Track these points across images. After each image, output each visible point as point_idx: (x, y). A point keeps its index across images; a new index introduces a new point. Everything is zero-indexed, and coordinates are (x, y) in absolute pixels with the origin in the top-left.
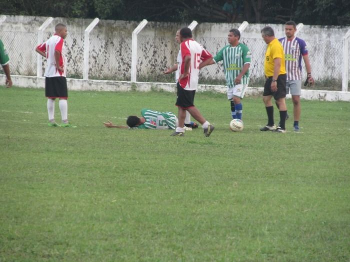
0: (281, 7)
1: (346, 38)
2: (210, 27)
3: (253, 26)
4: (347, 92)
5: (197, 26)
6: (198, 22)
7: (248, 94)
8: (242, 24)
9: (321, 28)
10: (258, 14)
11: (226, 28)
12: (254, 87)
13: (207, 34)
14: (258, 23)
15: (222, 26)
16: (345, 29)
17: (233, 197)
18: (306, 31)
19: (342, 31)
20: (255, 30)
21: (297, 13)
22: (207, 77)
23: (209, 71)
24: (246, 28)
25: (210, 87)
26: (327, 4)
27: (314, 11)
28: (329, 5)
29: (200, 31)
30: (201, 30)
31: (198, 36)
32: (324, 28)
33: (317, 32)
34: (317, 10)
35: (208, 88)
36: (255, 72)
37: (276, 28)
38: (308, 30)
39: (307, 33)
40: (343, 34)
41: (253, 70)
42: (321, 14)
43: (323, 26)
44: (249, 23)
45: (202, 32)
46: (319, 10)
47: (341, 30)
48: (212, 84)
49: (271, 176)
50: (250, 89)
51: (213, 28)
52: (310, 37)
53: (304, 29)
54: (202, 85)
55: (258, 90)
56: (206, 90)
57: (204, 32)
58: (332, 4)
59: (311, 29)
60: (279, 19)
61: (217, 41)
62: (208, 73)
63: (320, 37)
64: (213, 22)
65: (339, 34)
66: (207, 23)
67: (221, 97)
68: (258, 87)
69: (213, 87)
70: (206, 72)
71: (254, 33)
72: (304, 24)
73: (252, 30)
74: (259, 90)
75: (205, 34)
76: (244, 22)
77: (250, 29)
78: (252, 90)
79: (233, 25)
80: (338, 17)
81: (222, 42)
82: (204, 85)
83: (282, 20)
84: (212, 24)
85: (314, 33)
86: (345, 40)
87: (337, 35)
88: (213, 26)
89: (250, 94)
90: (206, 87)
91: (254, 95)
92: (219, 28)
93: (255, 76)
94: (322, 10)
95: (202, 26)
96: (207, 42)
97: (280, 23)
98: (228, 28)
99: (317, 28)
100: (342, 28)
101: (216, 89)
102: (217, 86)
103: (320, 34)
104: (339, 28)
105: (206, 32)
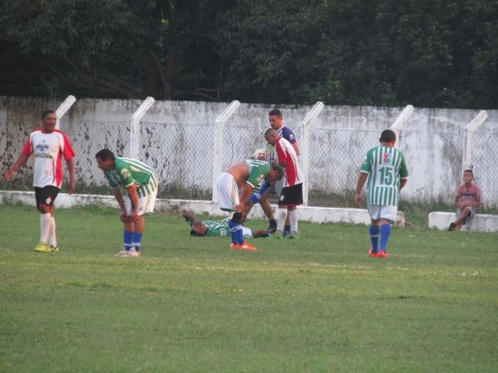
0: (204, 76)
1: (305, 123)
2: (92, 105)
3: (161, 104)
4: (306, 207)
5: (75, 103)
6: (76, 98)
8: (145, 101)
9: (265, 108)
10: (167, 86)
11: (118, 106)
13: (88, 116)
14: (167, 99)
15: (112, 104)
16: (302, 110)
17: (150, 369)
18: (242, 113)
19: (298, 112)
20: (163, 110)
21: (228, 84)
22: (88, 182)
23: (94, 173)
24: (150, 108)
25: (95, 198)
26: (275, 72)
27: (254, 82)
28: (277, 73)
29: (78, 112)
30: (80, 110)
31: (75, 118)
32: (269, 107)
33: (259, 115)
34: (260, 80)
35: (92, 200)
36: (164, 176)
37: (196, 107)
38: (244, 111)
39: (243, 116)
40: (299, 117)
41: (162, 173)
42: (264, 86)
43: (267, 105)
44: (155, 99)
45: (81, 113)
46: (263, 80)
47: (295, 110)
48: (97, 193)
49: (202, 337)
51: (97, 107)
52: (248, 122)
53: (239, 109)
54: (84, 195)
55: (169, 203)
56: (88, 203)
57: (84, 113)
58: (281, 71)
59: (250, 110)
60: (200, 93)
61: (106, 127)
62: (92, 177)
64: (97, 98)
65: (292, 117)
66: (89, 100)
67: (111, 214)
68: (169, 198)
69: (100, 198)
70: (88, 175)
71: (161, 115)
72: (241, 102)
73: (160, 111)
74: (171, 204)
75: (86, 117)
76: (148, 98)
77: (156, 108)
78: (160, 204)
79: (130, 102)
80: (291, 92)
81: (113, 129)
82: (87, 195)
83: (205, 95)
84: (97, 100)
85: (255, 115)
86: (303, 126)
87: (290, 119)
88: (98, 104)
89: (159, 209)
90: (88, 198)
91: (163, 211)
92: (108, 106)
93: (164, 182)
94: (266, 80)
95: (81, 103)
96: (90, 128)
97: (203, 100)
98: (121, 107)
99: (259, 108)
100: (297, 108)
101: (105, 201)
102: (105, 196)
103: (263, 117)
104: (292, 108)
105: (88, 112)
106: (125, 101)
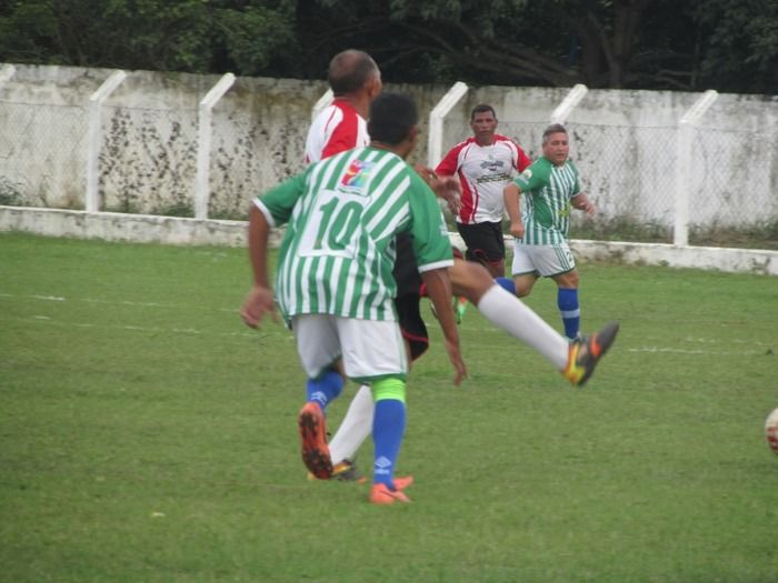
0: (671, 51)
2: (500, 95)
3: (604, 95)
6: (468, 85)
7: (586, 258)
8: (575, 90)
9: (764, 100)
10: (615, 67)
11: (538, 98)
12: (599, 239)
14: (614, 87)
15: (529, 94)
18: (728, 109)
20: (607, 105)
21: (707, 65)
27: (748, 60)
32: (770, 100)
33: (754, 112)
34: (755, 57)
36: (601, 205)
37: (658, 100)
38: (732, 106)
39: (731, 114)
41: (597, 200)
42: (763, 67)
43: (768, 97)
44: (589, 88)
46: (761, 58)
50: (591, 245)
51: (507, 99)
52: (737, 122)
55: (608, 247)
59: (741, 104)
60: (666, 79)
61: (515, 130)
63: (761, 123)
64: (507, 85)
66: (494, 88)
68: (608, 239)
71: (605, 111)
73: (601, 106)
74: (612, 249)
76: (577, 85)
77: (596, 101)
78: (594, 249)
79: (557, 92)
81: (524, 133)
83: (673, 82)
84: (507, 89)
85: (748, 112)
88: (509, 94)
89: (591, 257)
91: (598, 259)
92: (524, 98)
93: (601, 215)
94: (766, 58)
98: (544, 99)
99: (754, 102)
103: (760, 114)
106: (550, 90)
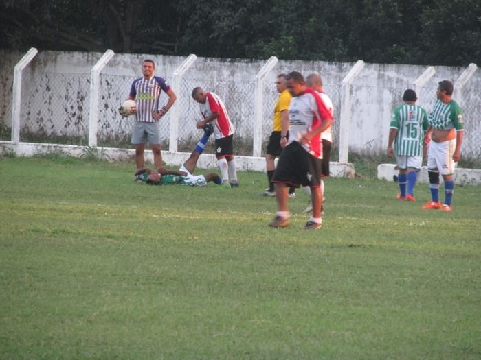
0: (162, 30)
1: (259, 77)
2: (54, 57)
3: (120, 57)
4: (260, 158)
5: (37, 55)
6: (37, 49)
7: (113, 159)
8: (105, 54)
9: (221, 61)
10: (127, 39)
11: (79, 59)
12: (121, 147)
13: (49, 68)
14: (126, 52)
15: (73, 56)
16: (256, 64)
17: (107, 313)
18: (198, 67)
19: (253, 67)
20: (122, 63)
21: (185, 39)
22: (49, 132)
23: (54, 123)
24: (110, 61)
25: (55, 147)
26: (230, 27)
27: (211, 36)
28: (233, 28)
29: (39, 64)
30: (42, 61)
31: (37, 70)
32: (225, 61)
33: (215, 68)
34: (216, 34)
35: (53, 149)
36: (123, 126)
38: (201, 65)
39: (200, 70)
40: (253, 71)
41: (120, 123)
42: (220, 41)
43: (223, 59)
44: (115, 52)
45: (42, 65)
46: (219, 35)
47: (250, 64)
48: (57, 142)
49: (158, 282)
50: (116, 151)
51: (59, 59)
52: (204, 74)
53: (195, 63)
54: (44, 144)
55: (127, 152)
56: (49, 152)
57: (45, 64)
58: (237, 26)
59: (206, 64)
60: (158, 47)
61: (67, 78)
62: (52, 127)
63: (219, 75)
64: (58, 50)
65: (248, 71)
66: (50, 52)
67: (72, 162)
68: (128, 148)
69: (61, 147)
70: (49, 125)
71: (121, 67)
72: (197, 56)
73: (119, 63)
74: (129, 153)
75: (47, 68)
76: (108, 50)
77: (115, 61)
78: (118, 153)
79: (90, 54)
80: (246, 46)
81: (74, 80)
82: (47, 145)
83: (163, 49)
84: (58, 53)
85: (211, 68)
86: (258, 80)
87: (245, 73)
88: (60, 56)
89: (116, 159)
90: (49, 147)
91: (121, 160)
92: (69, 59)
93: (123, 132)
94: (222, 35)
95: (42, 55)
96: (51, 80)
97: (161, 54)
98: (82, 59)
99: (215, 62)
100: (251, 62)
101: (65, 150)
102: (66, 146)
103: (219, 71)
104: (247, 63)
105: (49, 64)
106: (86, 54)
